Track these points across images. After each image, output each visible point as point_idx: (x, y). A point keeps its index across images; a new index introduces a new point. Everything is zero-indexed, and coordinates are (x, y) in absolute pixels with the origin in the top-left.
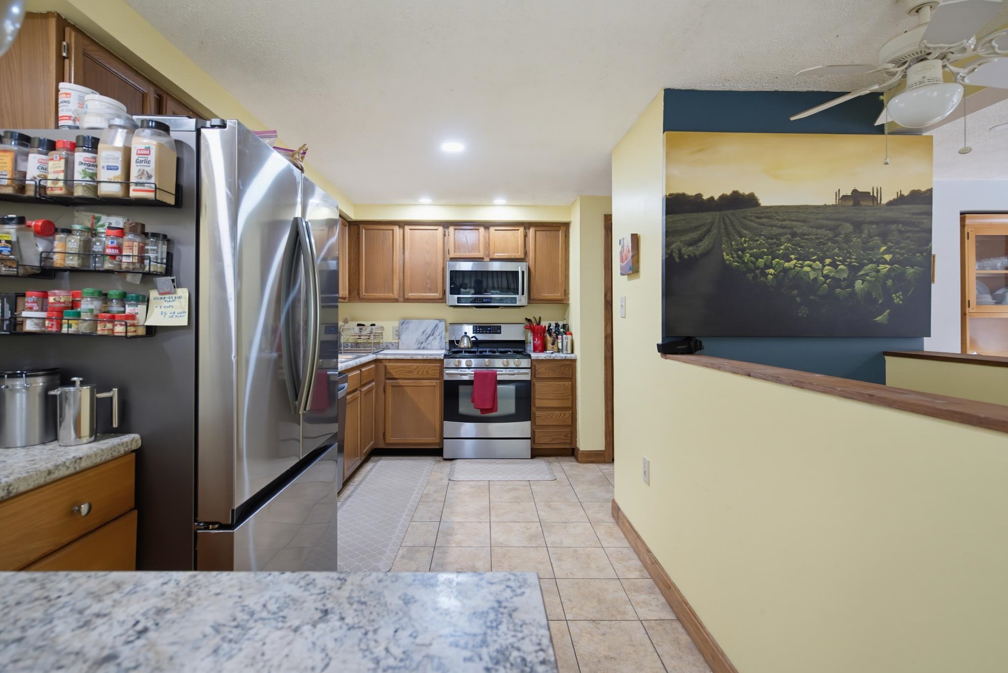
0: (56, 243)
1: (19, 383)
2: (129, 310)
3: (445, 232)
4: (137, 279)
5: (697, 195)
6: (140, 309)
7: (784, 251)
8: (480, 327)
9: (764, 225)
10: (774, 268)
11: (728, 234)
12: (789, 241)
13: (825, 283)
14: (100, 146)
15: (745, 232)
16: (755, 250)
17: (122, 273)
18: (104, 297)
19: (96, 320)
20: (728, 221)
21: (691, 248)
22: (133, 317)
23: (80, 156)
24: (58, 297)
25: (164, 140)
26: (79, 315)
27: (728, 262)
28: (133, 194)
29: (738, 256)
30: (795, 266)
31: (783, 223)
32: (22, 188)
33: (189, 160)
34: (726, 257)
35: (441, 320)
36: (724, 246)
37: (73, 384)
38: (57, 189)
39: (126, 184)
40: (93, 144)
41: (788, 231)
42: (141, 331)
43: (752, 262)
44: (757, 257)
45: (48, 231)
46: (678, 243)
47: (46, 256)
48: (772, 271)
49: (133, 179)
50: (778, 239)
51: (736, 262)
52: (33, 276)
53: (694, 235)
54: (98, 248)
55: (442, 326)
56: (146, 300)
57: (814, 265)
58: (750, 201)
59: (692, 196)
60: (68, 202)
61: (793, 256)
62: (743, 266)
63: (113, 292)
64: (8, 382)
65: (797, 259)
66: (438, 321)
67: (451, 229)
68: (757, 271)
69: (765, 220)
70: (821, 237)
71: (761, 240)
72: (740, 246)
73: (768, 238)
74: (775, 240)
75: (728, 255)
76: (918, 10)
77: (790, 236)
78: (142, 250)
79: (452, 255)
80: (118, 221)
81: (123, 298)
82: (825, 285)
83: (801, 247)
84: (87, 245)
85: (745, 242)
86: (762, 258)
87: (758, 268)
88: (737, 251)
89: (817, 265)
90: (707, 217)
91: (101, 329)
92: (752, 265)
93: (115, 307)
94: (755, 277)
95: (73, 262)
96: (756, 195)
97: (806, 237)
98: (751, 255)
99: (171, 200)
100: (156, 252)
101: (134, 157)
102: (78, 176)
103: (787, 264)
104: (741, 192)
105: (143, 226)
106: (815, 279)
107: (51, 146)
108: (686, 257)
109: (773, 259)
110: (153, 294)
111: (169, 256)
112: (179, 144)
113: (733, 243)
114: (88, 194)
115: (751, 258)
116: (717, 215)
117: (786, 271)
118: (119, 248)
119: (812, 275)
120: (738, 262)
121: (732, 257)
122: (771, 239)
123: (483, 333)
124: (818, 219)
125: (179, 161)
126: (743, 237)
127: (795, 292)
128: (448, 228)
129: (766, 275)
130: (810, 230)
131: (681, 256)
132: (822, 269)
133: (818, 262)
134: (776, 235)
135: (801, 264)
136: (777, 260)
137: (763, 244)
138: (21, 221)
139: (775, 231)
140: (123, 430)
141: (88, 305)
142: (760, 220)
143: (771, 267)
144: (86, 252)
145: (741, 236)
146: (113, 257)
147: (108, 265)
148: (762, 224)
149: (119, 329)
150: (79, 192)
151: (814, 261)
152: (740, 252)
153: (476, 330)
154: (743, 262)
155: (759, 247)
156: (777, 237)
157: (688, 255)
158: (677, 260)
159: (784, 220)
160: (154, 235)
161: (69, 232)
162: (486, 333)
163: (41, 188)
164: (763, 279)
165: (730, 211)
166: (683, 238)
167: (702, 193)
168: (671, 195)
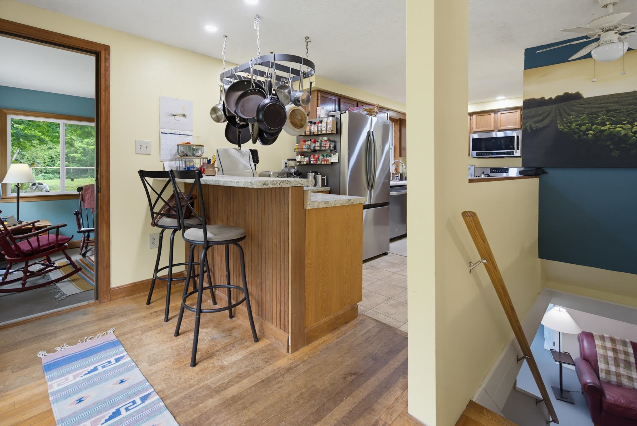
0: (316, 144)
1: (310, 174)
2: (328, 158)
3: (471, 118)
4: (329, 151)
5: (541, 98)
6: (330, 158)
7: (601, 121)
8: (495, 169)
9: (586, 108)
10: (593, 131)
11: (561, 115)
12: (604, 115)
13: (634, 136)
14: (323, 122)
15: (572, 113)
16: (579, 122)
17: (327, 150)
18: (323, 156)
19: (322, 161)
20: (561, 109)
21: (537, 125)
22: (328, 160)
23: (320, 125)
24: (316, 156)
25: (334, 118)
26: (319, 160)
27: (561, 130)
28: (328, 132)
29: (568, 126)
30: (609, 128)
31: (601, 105)
32: (311, 133)
33: (339, 121)
34: (559, 127)
35: (472, 166)
36: (558, 121)
37: (318, 175)
38: (316, 133)
39: (327, 130)
40: (321, 122)
41: (605, 109)
42: (330, 163)
43: (577, 128)
44: (581, 125)
45: (315, 142)
46: (530, 123)
47: (314, 147)
48: (592, 132)
49: (328, 129)
50: (596, 114)
51: (566, 129)
52: (312, 152)
53: (540, 118)
54: (322, 145)
55: (473, 168)
56: (331, 156)
57: (624, 127)
58: (577, 96)
59: (538, 99)
60: (318, 135)
61: (607, 123)
62: (571, 131)
63: (325, 155)
64: (308, 173)
65: (611, 124)
66: (470, 166)
67: (474, 116)
68: (581, 133)
69: (586, 105)
70: (630, 110)
71: (585, 116)
72: (570, 121)
73: (588, 114)
74: (594, 115)
75: (561, 126)
76: (606, 6)
77: (605, 112)
78: (330, 145)
79: (475, 130)
80: (326, 138)
81: (327, 156)
82: (634, 138)
83: (614, 117)
84: (321, 144)
85: (573, 118)
86: (585, 126)
87: (582, 131)
88: (566, 123)
89: (627, 126)
90: (547, 108)
91: (323, 163)
92: (577, 130)
93: (325, 158)
94: (580, 136)
95: (318, 148)
96: (580, 93)
97: (618, 111)
98: (577, 125)
99: (335, 132)
100: (332, 145)
101: (328, 124)
102: (319, 130)
103: (602, 128)
104: (570, 92)
105: (330, 139)
106: (626, 135)
107: (315, 123)
108: (535, 129)
109: (592, 125)
110: (332, 155)
111: (335, 146)
112: (337, 118)
113: (564, 119)
114: (321, 133)
115: (577, 126)
116: (554, 106)
117: (602, 131)
118: (326, 145)
119: (623, 132)
120: (568, 129)
121: (564, 127)
122: (591, 115)
123: (496, 172)
124: (628, 100)
125: (337, 123)
126: (571, 116)
127: (609, 143)
128: (472, 116)
129: (587, 135)
130: (621, 107)
131: (531, 128)
132: (631, 129)
133: (628, 125)
134: (595, 113)
135: (614, 127)
136: (595, 126)
137: (585, 118)
138: (311, 140)
139: (594, 110)
140: (327, 186)
141: (321, 157)
142: (583, 106)
143: (591, 130)
144: (321, 146)
145: (569, 115)
146: (325, 147)
147: (324, 149)
148: (585, 108)
149: (326, 163)
150: (319, 133)
151: (625, 124)
152: (569, 124)
153: (492, 171)
154: (571, 129)
155: (583, 120)
156: (596, 113)
157: (536, 128)
158: (529, 131)
159: (601, 104)
160: (332, 141)
161: (318, 142)
162: (498, 173)
163: (314, 133)
164: (585, 137)
165: (563, 103)
166: (532, 120)
167: (544, 96)
168: (526, 100)
